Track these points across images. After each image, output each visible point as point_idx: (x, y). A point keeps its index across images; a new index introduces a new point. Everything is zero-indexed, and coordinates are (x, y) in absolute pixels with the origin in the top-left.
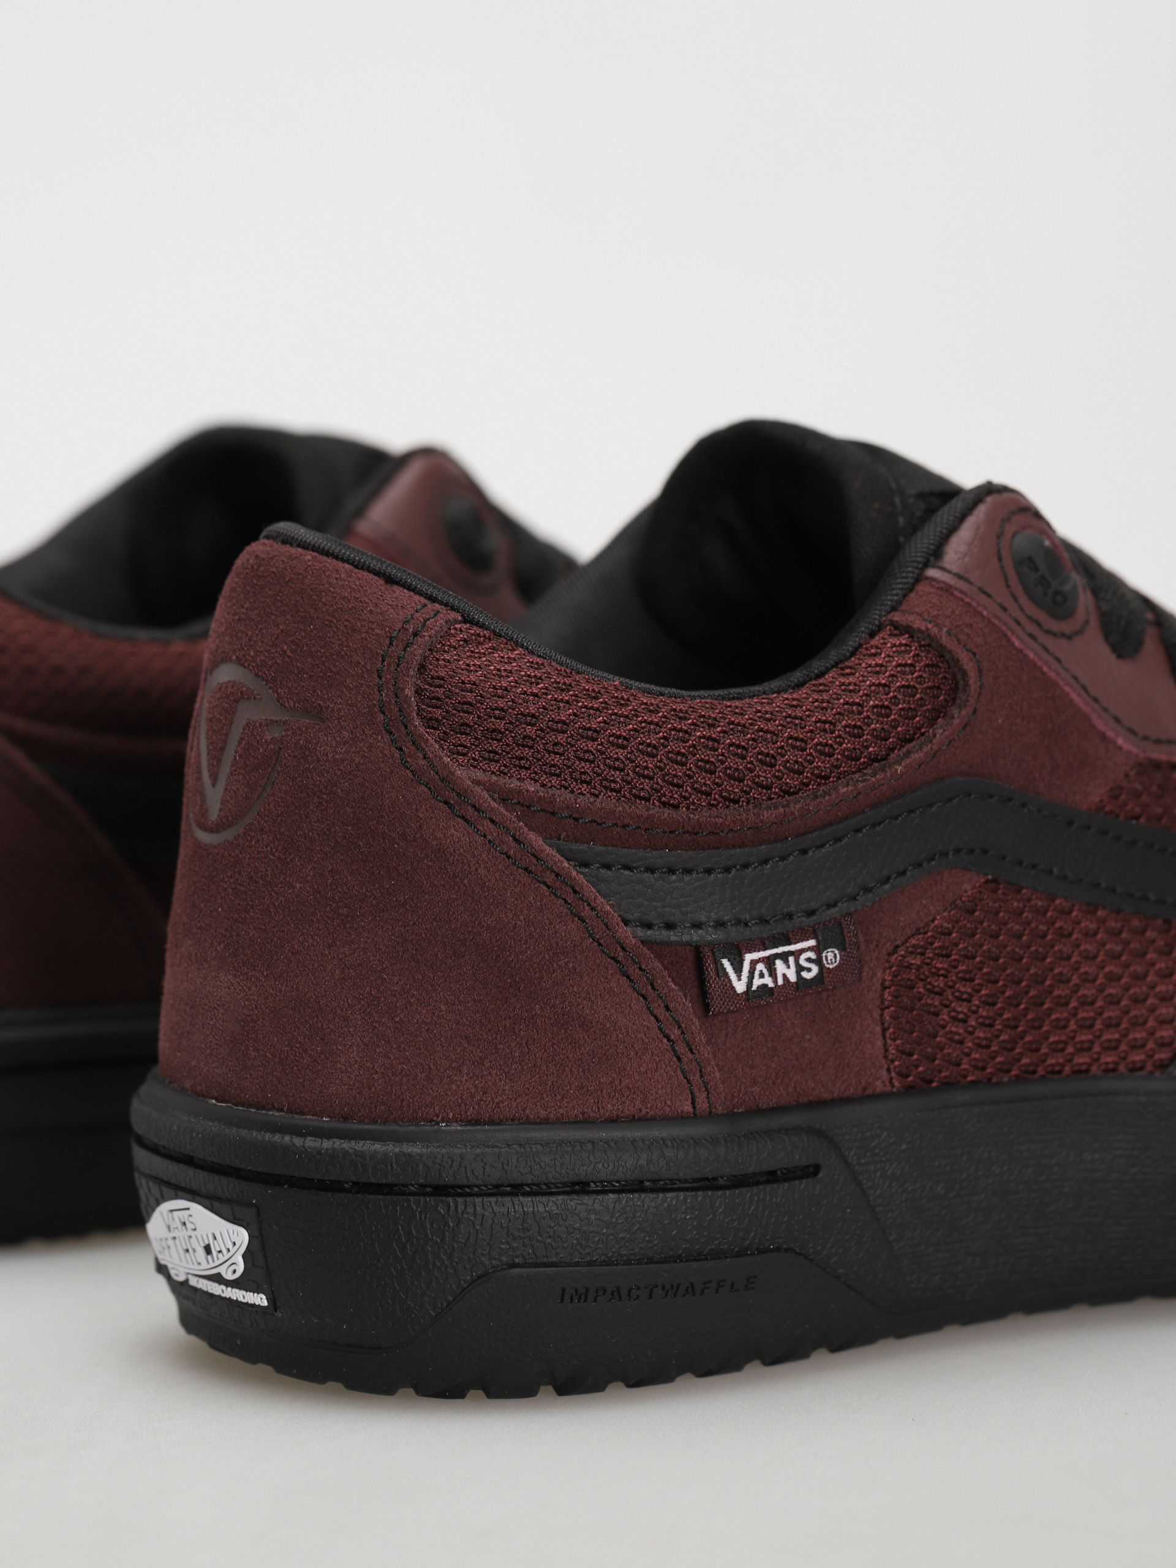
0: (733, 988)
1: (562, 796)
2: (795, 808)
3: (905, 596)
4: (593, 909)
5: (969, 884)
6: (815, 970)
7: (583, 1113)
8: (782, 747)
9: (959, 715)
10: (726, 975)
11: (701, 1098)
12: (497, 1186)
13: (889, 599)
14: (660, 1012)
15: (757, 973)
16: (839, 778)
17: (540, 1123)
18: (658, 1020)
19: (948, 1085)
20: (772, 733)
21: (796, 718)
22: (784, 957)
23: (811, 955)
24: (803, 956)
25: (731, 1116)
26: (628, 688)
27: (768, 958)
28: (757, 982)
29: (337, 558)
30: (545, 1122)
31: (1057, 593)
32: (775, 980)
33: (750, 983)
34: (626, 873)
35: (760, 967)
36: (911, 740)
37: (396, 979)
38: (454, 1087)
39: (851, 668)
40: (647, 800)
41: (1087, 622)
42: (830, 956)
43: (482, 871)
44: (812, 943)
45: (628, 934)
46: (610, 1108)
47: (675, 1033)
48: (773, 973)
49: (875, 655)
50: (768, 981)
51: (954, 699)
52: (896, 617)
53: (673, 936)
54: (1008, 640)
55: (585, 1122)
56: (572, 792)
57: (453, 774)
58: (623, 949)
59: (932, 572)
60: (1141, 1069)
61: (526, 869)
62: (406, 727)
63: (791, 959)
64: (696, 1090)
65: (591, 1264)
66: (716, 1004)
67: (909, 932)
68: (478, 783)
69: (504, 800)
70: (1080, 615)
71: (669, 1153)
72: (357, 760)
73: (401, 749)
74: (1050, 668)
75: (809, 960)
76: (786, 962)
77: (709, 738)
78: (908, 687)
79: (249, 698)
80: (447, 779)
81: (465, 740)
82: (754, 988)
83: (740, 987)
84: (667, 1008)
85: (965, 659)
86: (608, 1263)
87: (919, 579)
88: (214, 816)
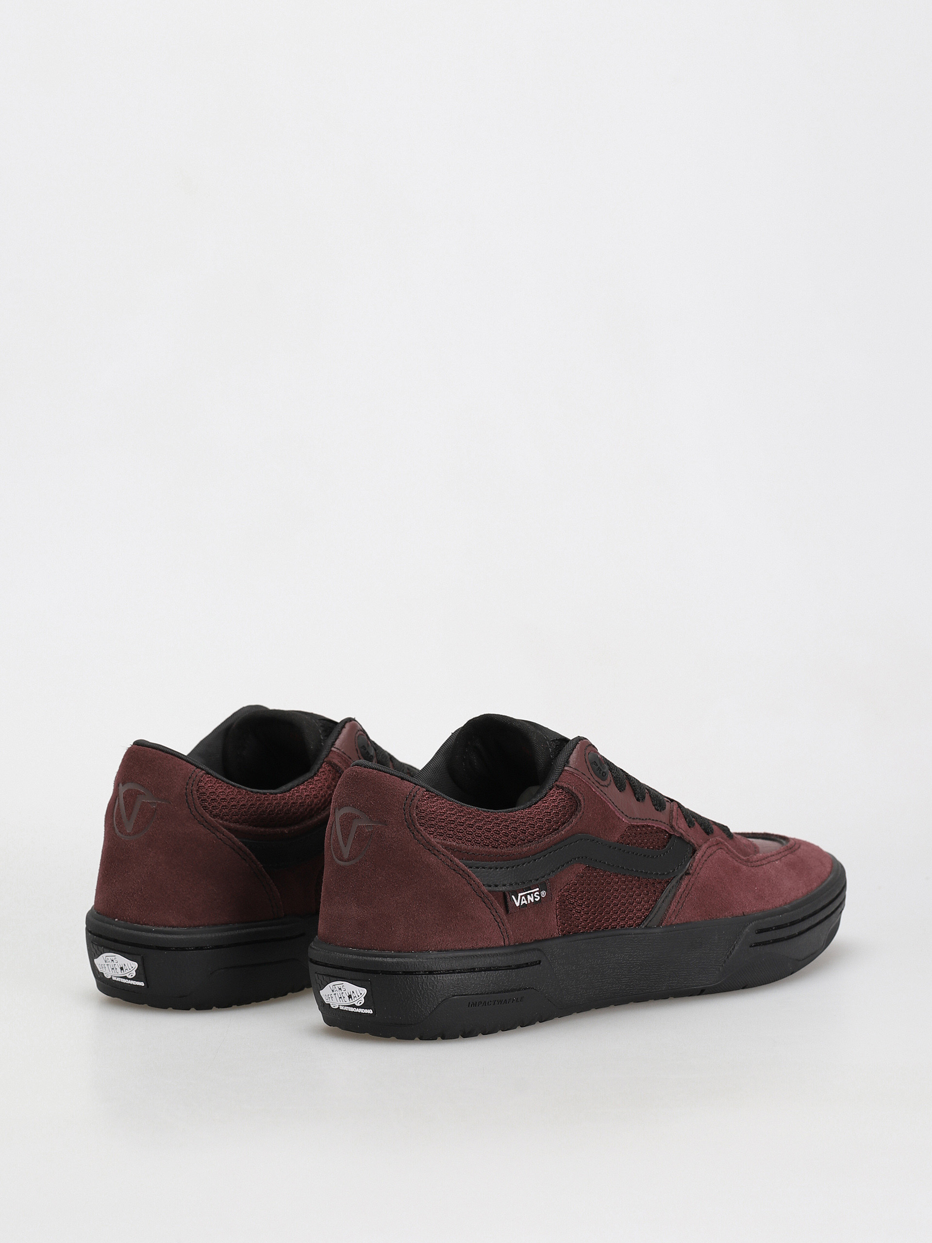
0: (515, 905)
1: (463, 846)
2: (533, 846)
3: (559, 776)
4: (474, 881)
5: (580, 868)
6: (539, 898)
7: (472, 947)
8: (528, 827)
9: (579, 815)
10: (513, 900)
11: (506, 940)
12: (448, 971)
13: (554, 777)
14: (494, 913)
15: (522, 900)
16: (545, 836)
17: (460, 950)
18: (494, 916)
19: (575, 933)
20: (524, 823)
21: (531, 817)
22: (530, 894)
23: (538, 893)
24: (536, 894)
25: (515, 945)
26: (478, 810)
27: (525, 895)
28: (522, 903)
29: (384, 772)
30: (461, 950)
31: (603, 772)
32: (527, 902)
33: (520, 903)
34: (483, 869)
35: (523, 898)
36: (564, 823)
37: (414, 906)
38: (434, 940)
39: (545, 800)
40: (488, 846)
41: (611, 781)
42: (543, 893)
43: (441, 871)
44: (538, 889)
45: (485, 889)
46: (480, 945)
47: (499, 920)
48: (527, 900)
49: (552, 796)
50: (525, 902)
51: (577, 809)
52: (558, 783)
53: (497, 889)
54: (591, 789)
55: (473, 949)
56: (466, 844)
57: (431, 840)
58: (483, 894)
59: (566, 768)
60: (632, 926)
61: (454, 870)
62: (414, 826)
63: (532, 895)
64: (505, 938)
65: (477, 994)
66: (510, 910)
67: (565, 884)
68: (438, 843)
69: (445, 848)
70: (609, 779)
71: (500, 958)
72: (399, 837)
73: (413, 833)
74: (603, 797)
75: (537, 895)
76: (531, 896)
77: (506, 825)
78: (564, 806)
79: (358, 818)
80: (429, 842)
81: (432, 829)
82: (522, 904)
83: (517, 904)
84: (496, 912)
85: (579, 795)
86: (482, 994)
87: (563, 770)
88: (346, 856)
